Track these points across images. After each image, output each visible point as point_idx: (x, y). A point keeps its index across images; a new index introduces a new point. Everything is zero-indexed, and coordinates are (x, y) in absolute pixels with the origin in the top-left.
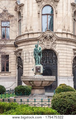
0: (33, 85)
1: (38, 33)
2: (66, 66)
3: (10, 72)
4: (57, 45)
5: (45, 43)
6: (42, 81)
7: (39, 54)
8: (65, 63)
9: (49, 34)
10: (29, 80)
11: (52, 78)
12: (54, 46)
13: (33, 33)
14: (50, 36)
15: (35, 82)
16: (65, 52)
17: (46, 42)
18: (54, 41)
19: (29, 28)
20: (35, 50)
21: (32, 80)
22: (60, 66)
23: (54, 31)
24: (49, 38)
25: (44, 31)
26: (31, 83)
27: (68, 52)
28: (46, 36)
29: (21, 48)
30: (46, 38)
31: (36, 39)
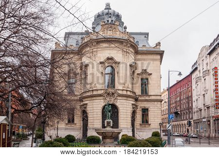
1: (101, 90)
2: (126, 119)
3: (76, 124)
4: (118, 101)
5: (108, 99)
6: (113, 133)
7: (110, 112)
8: (125, 116)
9: (111, 90)
10: (103, 132)
11: (115, 130)
12: (116, 101)
13: (97, 90)
14: (112, 93)
15: (107, 134)
16: (125, 106)
17: (108, 98)
18: (115, 97)
19: (93, 85)
21: (105, 132)
22: (122, 118)
23: (116, 88)
25: (106, 88)
26: (104, 134)
27: (128, 106)
29: (86, 102)
30: (108, 94)
31: (100, 95)
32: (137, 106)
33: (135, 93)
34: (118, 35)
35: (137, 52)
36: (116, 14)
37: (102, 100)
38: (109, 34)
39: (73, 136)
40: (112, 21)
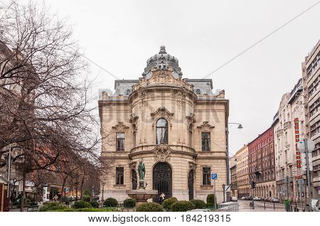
0: (136, 198)
1: (152, 146)
2: (180, 179)
3: (125, 186)
4: (172, 158)
5: (159, 156)
9: (163, 147)
10: (133, 193)
12: (168, 159)
13: (147, 146)
14: (164, 149)
15: (138, 196)
16: (180, 164)
18: (168, 154)
19: (143, 141)
21: (135, 194)
22: (175, 179)
23: (169, 144)
24: (163, 151)
26: (135, 196)
27: (183, 165)
28: (161, 149)
29: (135, 160)
30: (160, 151)
31: (150, 152)
32: (196, 165)
33: (194, 150)
34: (171, 83)
35: (197, 102)
36: (170, 59)
37: (153, 158)
38: (161, 81)
39: (115, 200)
40: (165, 66)
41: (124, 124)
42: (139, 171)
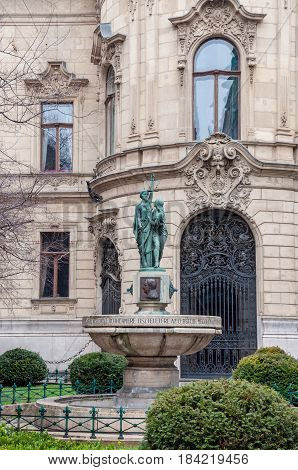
0: (126, 350)
1: (177, 146)
3: (75, 301)
4: (255, 194)
5: (206, 186)
6: (164, 336)
9: (222, 149)
10: (113, 330)
12: (241, 194)
13: (159, 148)
14: (225, 158)
17: (208, 182)
18: (240, 179)
19: (142, 128)
20: (140, 210)
21: (122, 330)
23: (243, 137)
24: (222, 163)
26: (120, 342)
28: (211, 159)
29: (113, 205)
30: (208, 164)
31: (172, 172)
37: (181, 195)
39: (35, 357)
41: (70, 68)
42: (138, 230)
